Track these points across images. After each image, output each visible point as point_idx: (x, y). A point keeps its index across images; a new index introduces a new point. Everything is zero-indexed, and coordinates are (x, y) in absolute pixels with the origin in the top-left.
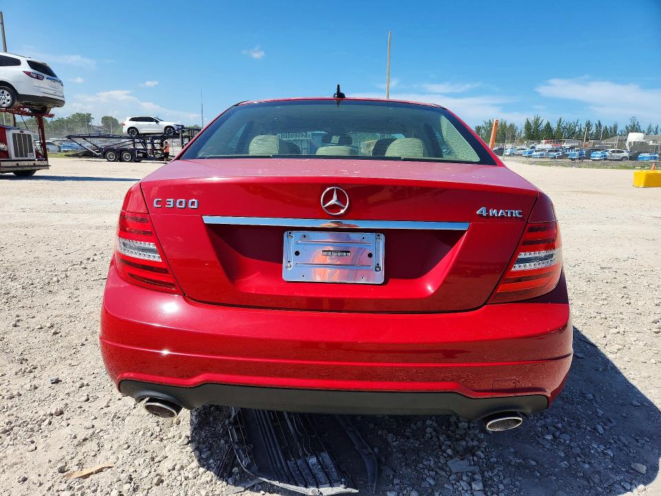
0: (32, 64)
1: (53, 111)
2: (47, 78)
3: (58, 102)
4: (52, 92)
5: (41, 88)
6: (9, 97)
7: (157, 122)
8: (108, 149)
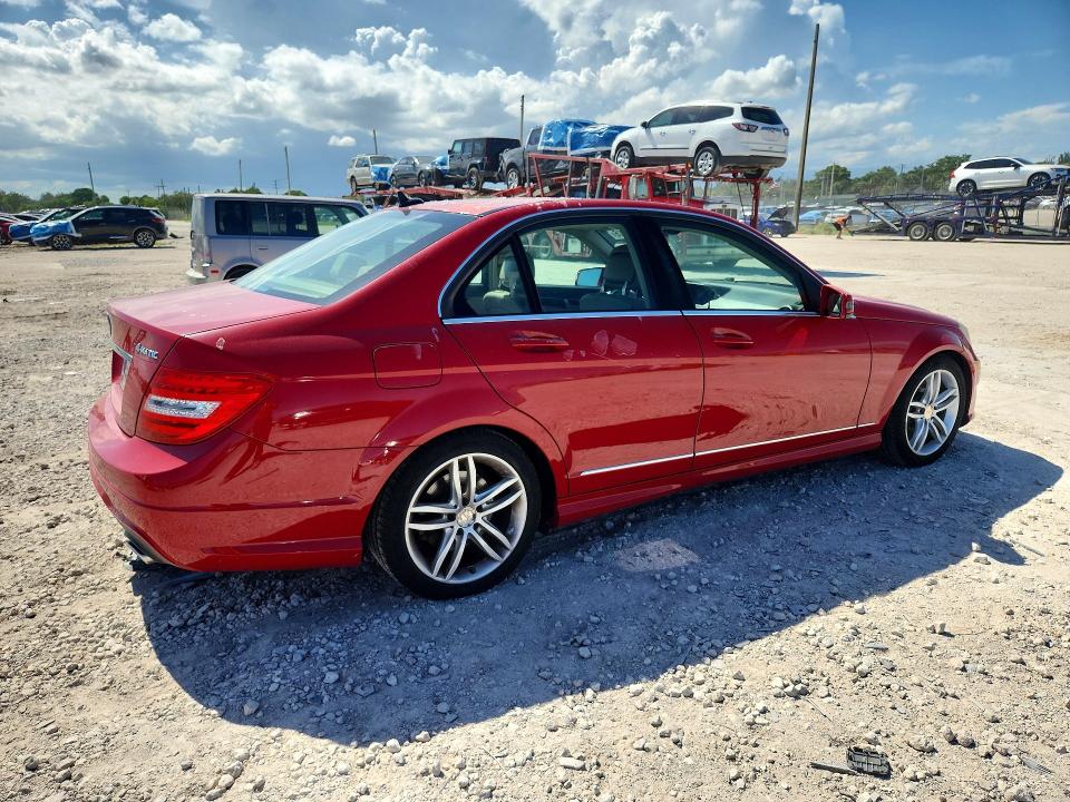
0: (747, 112)
1: (773, 173)
2: (763, 128)
3: (773, 160)
4: (767, 148)
5: (758, 142)
6: (711, 162)
7: (1017, 166)
8: (917, 220)
